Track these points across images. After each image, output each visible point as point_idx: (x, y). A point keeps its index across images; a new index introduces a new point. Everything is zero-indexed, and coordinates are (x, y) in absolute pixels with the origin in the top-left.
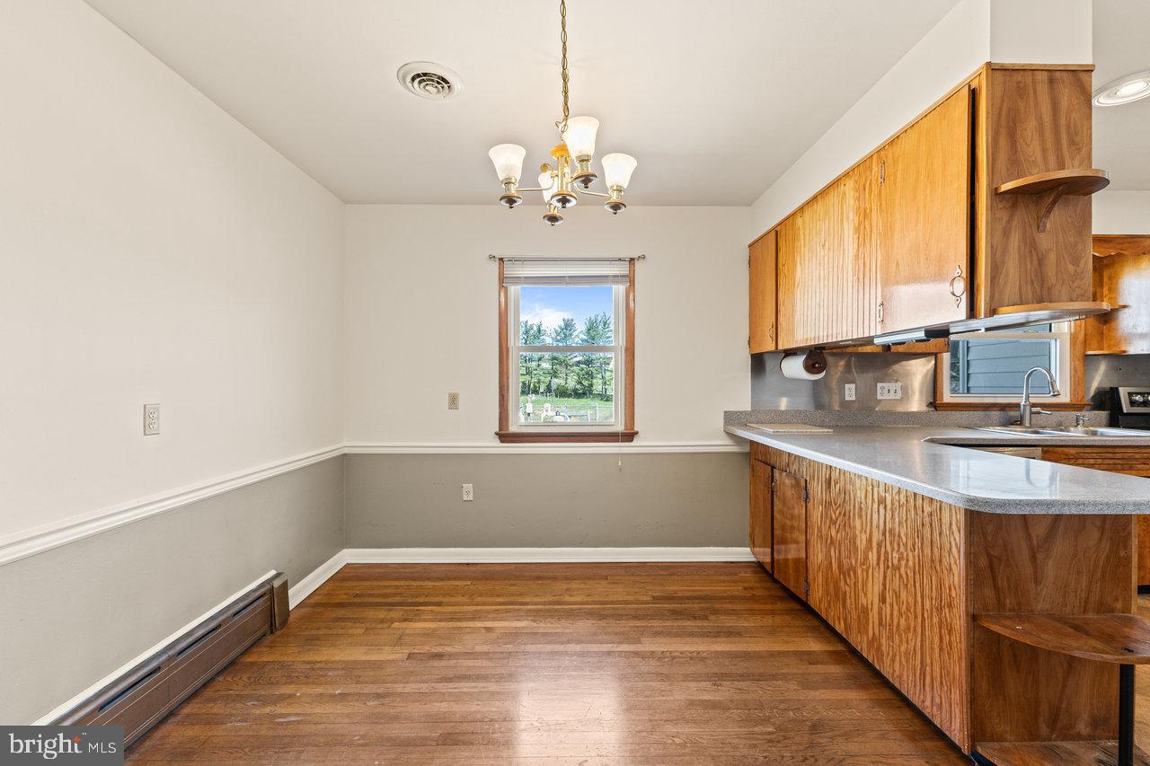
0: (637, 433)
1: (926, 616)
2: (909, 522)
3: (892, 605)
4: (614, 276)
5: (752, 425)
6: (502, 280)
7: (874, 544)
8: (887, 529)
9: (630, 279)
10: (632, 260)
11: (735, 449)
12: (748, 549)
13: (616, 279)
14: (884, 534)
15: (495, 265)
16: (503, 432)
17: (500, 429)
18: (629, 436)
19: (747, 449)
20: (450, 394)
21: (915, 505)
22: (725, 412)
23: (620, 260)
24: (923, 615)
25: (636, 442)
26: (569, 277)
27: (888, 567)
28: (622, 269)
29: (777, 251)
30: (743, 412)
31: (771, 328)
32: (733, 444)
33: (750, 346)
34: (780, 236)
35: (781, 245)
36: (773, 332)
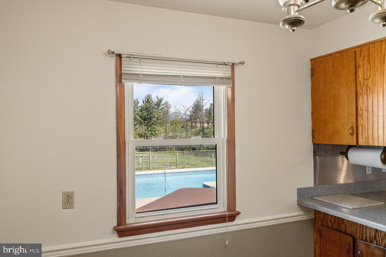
0: (239, 213)
4: (221, 78)
5: (317, 198)
6: (120, 77)
9: (231, 80)
10: (233, 65)
11: (304, 218)
13: (222, 80)
15: (112, 61)
16: (122, 227)
17: (119, 224)
18: (232, 217)
19: (312, 216)
20: (64, 193)
22: (298, 189)
23: (224, 64)
25: (238, 221)
26: (184, 76)
28: (223, 72)
29: (356, 68)
30: (308, 188)
31: (352, 128)
32: (303, 214)
33: (313, 137)
34: (360, 56)
35: (361, 63)
36: (353, 131)
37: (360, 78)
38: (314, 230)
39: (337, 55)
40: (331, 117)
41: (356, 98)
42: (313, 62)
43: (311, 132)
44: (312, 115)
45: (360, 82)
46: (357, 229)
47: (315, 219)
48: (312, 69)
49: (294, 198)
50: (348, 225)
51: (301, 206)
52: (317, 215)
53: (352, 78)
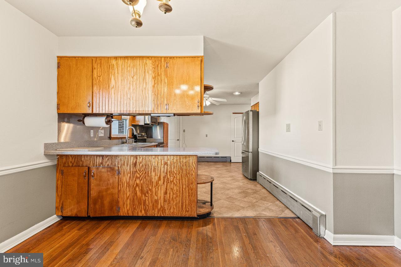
1: (184, 190)
2: (177, 167)
3: (170, 193)
5: (59, 150)
7: (162, 178)
8: (168, 171)
11: (49, 164)
12: (55, 216)
14: (167, 173)
21: (180, 161)
22: (45, 144)
24: (182, 190)
27: (168, 183)
29: (93, 69)
30: (53, 144)
31: (89, 103)
32: (49, 161)
33: (58, 109)
34: (95, 63)
35: (96, 67)
36: (90, 105)
37: (95, 75)
38: (57, 172)
39: (79, 58)
40: (73, 96)
41: (92, 86)
42: (59, 58)
43: (56, 105)
44: (57, 94)
45: (95, 77)
46: (91, 161)
47: (58, 164)
48: (58, 63)
49: (42, 151)
50: (85, 161)
51: (47, 155)
52: (60, 161)
53: (90, 73)
